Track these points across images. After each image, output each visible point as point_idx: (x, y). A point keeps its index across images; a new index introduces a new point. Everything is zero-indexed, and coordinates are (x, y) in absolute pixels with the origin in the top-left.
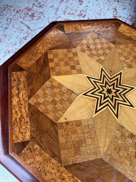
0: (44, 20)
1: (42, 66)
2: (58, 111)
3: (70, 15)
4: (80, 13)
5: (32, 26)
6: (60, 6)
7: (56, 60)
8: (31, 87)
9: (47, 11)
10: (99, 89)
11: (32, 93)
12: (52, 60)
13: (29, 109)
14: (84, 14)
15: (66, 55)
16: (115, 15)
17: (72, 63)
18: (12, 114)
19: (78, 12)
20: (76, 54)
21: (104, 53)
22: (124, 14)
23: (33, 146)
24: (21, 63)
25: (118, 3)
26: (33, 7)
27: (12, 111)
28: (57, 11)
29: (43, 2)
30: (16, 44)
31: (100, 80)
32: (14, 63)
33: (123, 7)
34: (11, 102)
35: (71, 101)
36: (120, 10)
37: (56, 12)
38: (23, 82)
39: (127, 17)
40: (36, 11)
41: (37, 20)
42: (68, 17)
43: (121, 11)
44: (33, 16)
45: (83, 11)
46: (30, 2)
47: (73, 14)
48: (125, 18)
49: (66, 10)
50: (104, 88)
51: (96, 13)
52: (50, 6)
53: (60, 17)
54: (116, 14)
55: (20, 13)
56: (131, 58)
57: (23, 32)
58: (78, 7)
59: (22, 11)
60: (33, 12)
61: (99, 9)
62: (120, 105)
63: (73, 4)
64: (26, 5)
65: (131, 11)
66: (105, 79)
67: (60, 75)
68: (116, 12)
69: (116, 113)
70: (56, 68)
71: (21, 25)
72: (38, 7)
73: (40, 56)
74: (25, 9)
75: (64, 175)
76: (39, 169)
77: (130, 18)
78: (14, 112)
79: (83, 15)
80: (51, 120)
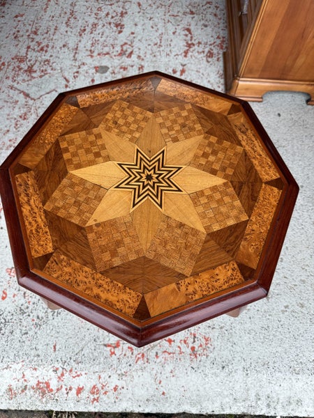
0: (53, 75)
1: (54, 160)
2: (83, 213)
3: (103, 57)
4: (122, 50)
5: (33, 91)
6: (80, 41)
7: (72, 149)
8: (43, 190)
9: (56, 57)
10: (136, 177)
11: (46, 197)
12: (67, 150)
13: (46, 217)
14: (129, 51)
15: (85, 140)
16: (190, 42)
17: (95, 149)
18: (25, 226)
19: (118, 49)
20: (99, 136)
21: (139, 127)
22: (206, 37)
23: (58, 257)
24: (25, 161)
25: (192, 16)
26: (29, 53)
27: (24, 223)
28: (76, 53)
29: (46, 40)
30: (8, 131)
31: (136, 165)
32: (15, 163)
33: (202, 22)
34: (22, 212)
35: (99, 199)
36: (197, 29)
37: (74, 56)
38: (32, 185)
39: (212, 42)
40: (36, 61)
41: (41, 77)
42: (99, 61)
43: (199, 31)
44: (30, 70)
45: (126, 44)
46: (21, 44)
47: (108, 53)
48: (209, 43)
49: (93, 48)
50: (142, 174)
51: (152, 44)
52: (61, 45)
53: (84, 64)
54: (191, 40)
55: (5, 69)
56: (176, 128)
57: (17, 107)
58: (116, 39)
59: (9, 65)
60: (29, 64)
61: (158, 34)
62: (163, 192)
63: (105, 34)
64: (14, 51)
65: (219, 28)
66: (143, 163)
67: (80, 168)
68: (190, 35)
69: (159, 203)
70: (74, 159)
71: (12, 92)
72: (38, 51)
73: (48, 147)
74: (13, 59)
75: (100, 281)
76: (70, 281)
77: (218, 42)
78: (27, 223)
79: (127, 53)
80: (76, 225)
